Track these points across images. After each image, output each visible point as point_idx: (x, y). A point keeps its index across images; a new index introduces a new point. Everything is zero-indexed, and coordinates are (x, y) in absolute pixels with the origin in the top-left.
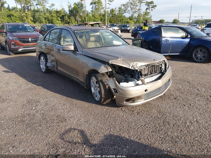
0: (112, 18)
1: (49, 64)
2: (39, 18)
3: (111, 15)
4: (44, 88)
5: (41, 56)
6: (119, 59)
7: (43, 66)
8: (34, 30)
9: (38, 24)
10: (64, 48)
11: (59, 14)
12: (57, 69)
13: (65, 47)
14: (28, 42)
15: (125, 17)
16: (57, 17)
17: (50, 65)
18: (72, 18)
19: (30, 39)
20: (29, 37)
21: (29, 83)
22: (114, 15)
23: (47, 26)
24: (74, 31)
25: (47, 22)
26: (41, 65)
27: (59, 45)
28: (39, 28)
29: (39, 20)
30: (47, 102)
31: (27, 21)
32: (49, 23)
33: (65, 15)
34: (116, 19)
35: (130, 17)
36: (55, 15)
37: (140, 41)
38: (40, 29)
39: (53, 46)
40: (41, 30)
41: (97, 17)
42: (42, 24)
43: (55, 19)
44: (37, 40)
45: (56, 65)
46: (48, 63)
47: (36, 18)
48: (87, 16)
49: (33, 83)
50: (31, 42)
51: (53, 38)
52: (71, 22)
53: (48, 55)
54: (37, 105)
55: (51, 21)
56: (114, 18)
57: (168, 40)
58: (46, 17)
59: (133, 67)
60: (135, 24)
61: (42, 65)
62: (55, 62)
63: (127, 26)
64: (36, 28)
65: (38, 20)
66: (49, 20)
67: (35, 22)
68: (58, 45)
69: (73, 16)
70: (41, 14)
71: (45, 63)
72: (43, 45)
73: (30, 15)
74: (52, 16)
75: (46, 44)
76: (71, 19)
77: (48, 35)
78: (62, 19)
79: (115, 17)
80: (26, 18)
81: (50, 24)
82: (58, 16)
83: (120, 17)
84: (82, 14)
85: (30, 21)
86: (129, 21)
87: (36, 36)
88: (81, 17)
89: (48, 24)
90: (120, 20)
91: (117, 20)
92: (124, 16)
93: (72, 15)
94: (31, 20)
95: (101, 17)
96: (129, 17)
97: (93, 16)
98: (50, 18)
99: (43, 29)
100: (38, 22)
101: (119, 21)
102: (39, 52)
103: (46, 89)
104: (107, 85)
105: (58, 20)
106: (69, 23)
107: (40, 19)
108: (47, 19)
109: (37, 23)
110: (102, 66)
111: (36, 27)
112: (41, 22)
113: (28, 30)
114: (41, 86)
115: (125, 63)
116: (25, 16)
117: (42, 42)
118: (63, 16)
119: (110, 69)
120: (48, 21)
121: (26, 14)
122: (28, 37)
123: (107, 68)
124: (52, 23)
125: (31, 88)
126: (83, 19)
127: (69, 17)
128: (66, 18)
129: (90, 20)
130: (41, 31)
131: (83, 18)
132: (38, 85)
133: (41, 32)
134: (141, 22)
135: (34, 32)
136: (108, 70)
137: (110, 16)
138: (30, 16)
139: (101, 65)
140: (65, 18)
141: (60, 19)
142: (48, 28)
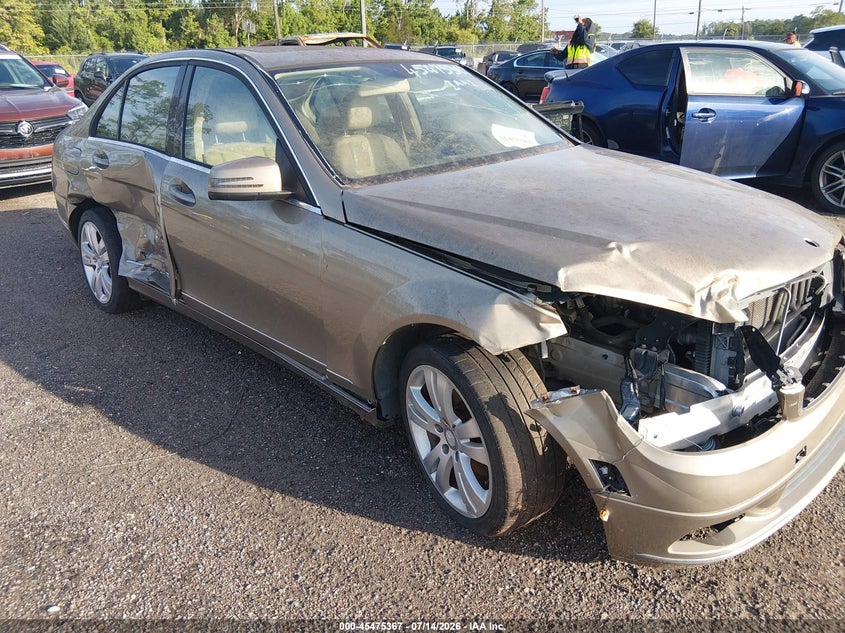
0: (386, 20)
1: (130, 269)
2: (71, 27)
3: (382, 7)
4: (112, 419)
5: (83, 218)
6: (616, 252)
7: (95, 274)
8: (42, 82)
9: (66, 55)
10: (223, 180)
11: (158, 7)
12: (178, 295)
13: (228, 180)
14: (17, 140)
15: (440, 15)
16: (150, 22)
17: (139, 271)
18: (214, 23)
19: (25, 128)
20: (19, 115)
21: (26, 385)
22: (393, 8)
23: (109, 63)
24: (273, 73)
25: (109, 44)
26: (89, 271)
27: (181, 162)
28: (74, 72)
29: (72, 39)
30: (137, 539)
31: (19, 44)
32: (117, 48)
33: (185, 13)
34: (403, 27)
35: (458, 14)
36: (141, 12)
37: (565, 117)
38: (79, 74)
39: (149, 164)
40: (82, 81)
41: (321, 16)
42: (85, 54)
43: (140, 30)
44: (63, 128)
45: (170, 275)
46: (127, 258)
47: (59, 29)
48: (280, 15)
49: (47, 387)
50: (31, 142)
51: (139, 117)
52: (214, 42)
53: (119, 216)
54: (75, 576)
55: (125, 41)
56: (393, 18)
57: (713, 111)
58: (102, 21)
59: (711, 306)
60: (480, 42)
61: (94, 267)
62: (163, 255)
63: (457, 51)
64: (57, 71)
65: (67, 39)
66: (114, 37)
67: (53, 48)
68: (173, 159)
69: (220, 13)
70: (78, 11)
71: (106, 257)
72: (89, 157)
73: (28, 17)
74: (128, 18)
75: (103, 156)
76: (212, 28)
77: (116, 101)
78: (170, 31)
79: (399, 14)
80: (13, 27)
81: (123, 53)
82: (153, 16)
83: (419, 16)
84: (255, 5)
85: (30, 42)
86: (458, 32)
87: (57, 110)
88: (254, 18)
89: (112, 53)
90: (421, 27)
91: (408, 28)
92: (435, 10)
93: (214, 11)
94: (35, 38)
95: (339, 15)
96: (453, 14)
97: (304, 13)
98: (118, 27)
99: (90, 76)
100: (66, 47)
101: (415, 33)
102: (70, 196)
103: (126, 427)
104: (538, 429)
105: (157, 35)
106: (202, 44)
107: (75, 30)
108: (105, 33)
109: (63, 49)
110: (496, 306)
111: (59, 67)
112: (79, 46)
113: (16, 79)
114: (97, 402)
115: (658, 279)
116: (8, 21)
117: (80, 145)
118: (176, 17)
119: (554, 321)
120: (111, 39)
121: (7, 8)
122: (16, 114)
123: (535, 319)
124: (130, 48)
125: (35, 423)
126: (264, 28)
127: (202, 20)
128: (190, 24)
129: (295, 29)
130: (82, 87)
131: (265, 22)
132: (77, 400)
133: (85, 89)
134: (505, 38)
135: (47, 88)
136: (540, 328)
137: (375, 14)
138: (30, 18)
139: (492, 301)
140: (186, 27)
141: (162, 31)
142: (112, 71)
